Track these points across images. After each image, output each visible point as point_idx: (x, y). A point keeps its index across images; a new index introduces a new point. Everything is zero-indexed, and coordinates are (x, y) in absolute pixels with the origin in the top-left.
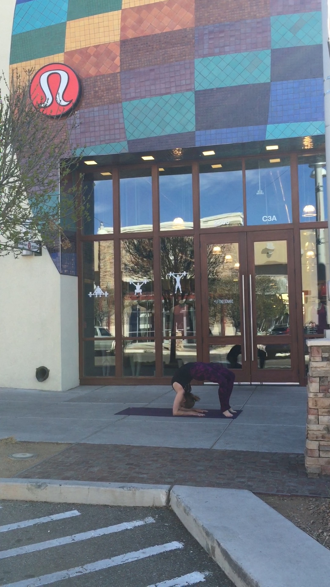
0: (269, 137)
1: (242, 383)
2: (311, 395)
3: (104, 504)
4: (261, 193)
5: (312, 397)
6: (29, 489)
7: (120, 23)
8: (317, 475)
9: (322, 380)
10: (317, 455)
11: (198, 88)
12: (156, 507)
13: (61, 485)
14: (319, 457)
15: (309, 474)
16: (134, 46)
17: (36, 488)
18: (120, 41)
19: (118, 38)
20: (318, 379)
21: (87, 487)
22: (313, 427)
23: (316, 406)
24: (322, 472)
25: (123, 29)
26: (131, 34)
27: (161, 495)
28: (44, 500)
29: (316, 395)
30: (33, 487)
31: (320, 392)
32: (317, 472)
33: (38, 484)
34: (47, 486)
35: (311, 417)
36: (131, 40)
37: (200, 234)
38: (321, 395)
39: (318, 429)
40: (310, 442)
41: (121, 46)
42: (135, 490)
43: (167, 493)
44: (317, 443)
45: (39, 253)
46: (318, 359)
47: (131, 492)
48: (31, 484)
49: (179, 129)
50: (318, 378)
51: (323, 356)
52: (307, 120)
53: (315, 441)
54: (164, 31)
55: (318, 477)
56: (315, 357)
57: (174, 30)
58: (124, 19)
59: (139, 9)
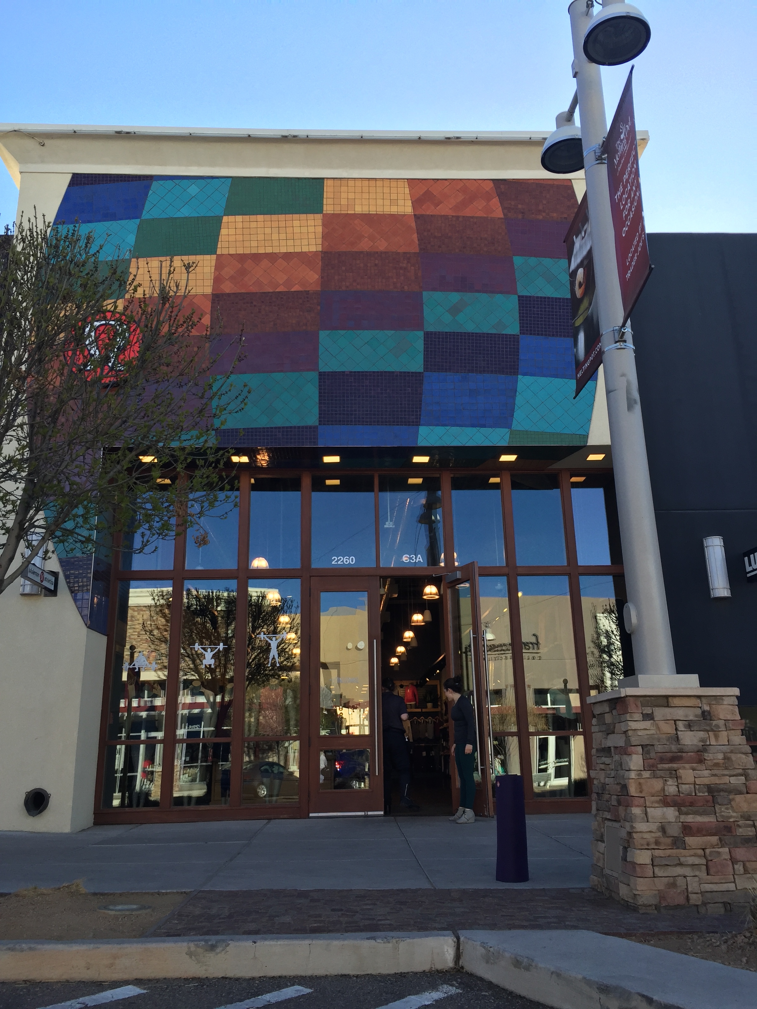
0: (422, 442)
1: (370, 813)
2: (633, 775)
3: (340, 974)
4: (391, 526)
5: (634, 777)
6: (190, 954)
7: (213, 270)
8: (654, 908)
9: (645, 749)
10: (651, 874)
11: (323, 368)
12: (437, 970)
13: (255, 943)
14: (654, 877)
15: (640, 907)
16: (233, 303)
17: (207, 950)
18: (212, 294)
19: (208, 290)
20: (640, 749)
21: (307, 942)
22: (641, 826)
23: (641, 792)
24: (660, 902)
25: (217, 280)
26: (228, 288)
27: (446, 948)
28: (220, 976)
29: (640, 775)
30: (200, 950)
31: (644, 770)
32: (654, 903)
33: (210, 943)
34: (229, 945)
35: (636, 811)
36: (229, 295)
37: (310, 576)
38: (646, 774)
39: (649, 830)
40: (638, 851)
41: (213, 302)
42: (397, 942)
43: (455, 942)
44: (649, 853)
45: (53, 593)
46: (638, 716)
47: (390, 945)
48: (196, 943)
49: (295, 421)
50: (640, 747)
51: (644, 712)
52: (473, 426)
53: (646, 851)
54: (277, 290)
55: (656, 912)
56: (633, 714)
57: (292, 290)
58: (219, 266)
59: (242, 258)
